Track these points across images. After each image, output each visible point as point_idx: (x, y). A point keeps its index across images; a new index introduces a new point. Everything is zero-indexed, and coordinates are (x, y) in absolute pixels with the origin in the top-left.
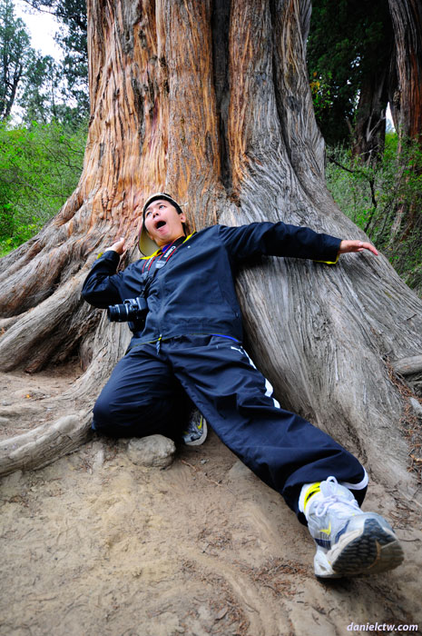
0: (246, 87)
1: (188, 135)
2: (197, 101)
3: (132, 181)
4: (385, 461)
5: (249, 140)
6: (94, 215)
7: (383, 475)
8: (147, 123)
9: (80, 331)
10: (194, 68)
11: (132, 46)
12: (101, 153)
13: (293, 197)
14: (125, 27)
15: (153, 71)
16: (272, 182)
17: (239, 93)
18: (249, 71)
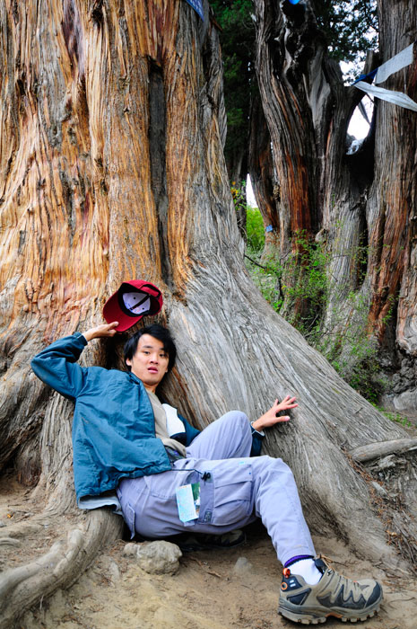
0: (186, 196)
1: (132, 236)
2: (140, 204)
3: (61, 273)
4: (367, 539)
5: (191, 243)
6: (17, 307)
7: (367, 552)
8: (77, 216)
9: (18, 439)
10: (136, 174)
11: (60, 140)
12: (22, 241)
13: (235, 297)
14: (52, 122)
15: (84, 167)
16: (216, 284)
17: (179, 200)
18: (188, 182)
